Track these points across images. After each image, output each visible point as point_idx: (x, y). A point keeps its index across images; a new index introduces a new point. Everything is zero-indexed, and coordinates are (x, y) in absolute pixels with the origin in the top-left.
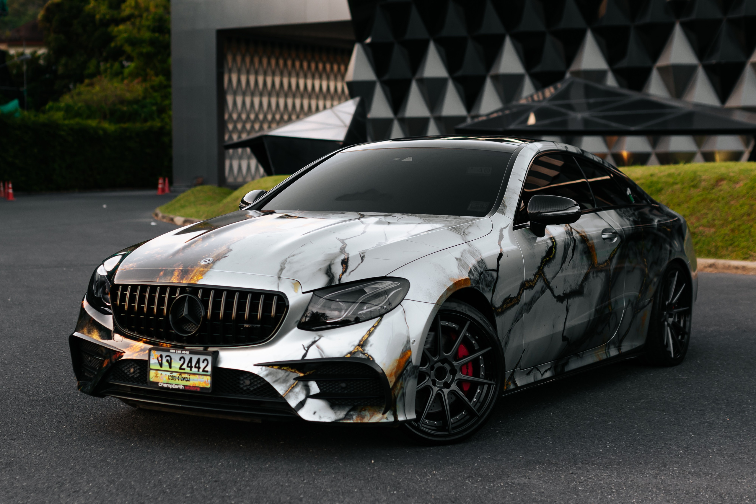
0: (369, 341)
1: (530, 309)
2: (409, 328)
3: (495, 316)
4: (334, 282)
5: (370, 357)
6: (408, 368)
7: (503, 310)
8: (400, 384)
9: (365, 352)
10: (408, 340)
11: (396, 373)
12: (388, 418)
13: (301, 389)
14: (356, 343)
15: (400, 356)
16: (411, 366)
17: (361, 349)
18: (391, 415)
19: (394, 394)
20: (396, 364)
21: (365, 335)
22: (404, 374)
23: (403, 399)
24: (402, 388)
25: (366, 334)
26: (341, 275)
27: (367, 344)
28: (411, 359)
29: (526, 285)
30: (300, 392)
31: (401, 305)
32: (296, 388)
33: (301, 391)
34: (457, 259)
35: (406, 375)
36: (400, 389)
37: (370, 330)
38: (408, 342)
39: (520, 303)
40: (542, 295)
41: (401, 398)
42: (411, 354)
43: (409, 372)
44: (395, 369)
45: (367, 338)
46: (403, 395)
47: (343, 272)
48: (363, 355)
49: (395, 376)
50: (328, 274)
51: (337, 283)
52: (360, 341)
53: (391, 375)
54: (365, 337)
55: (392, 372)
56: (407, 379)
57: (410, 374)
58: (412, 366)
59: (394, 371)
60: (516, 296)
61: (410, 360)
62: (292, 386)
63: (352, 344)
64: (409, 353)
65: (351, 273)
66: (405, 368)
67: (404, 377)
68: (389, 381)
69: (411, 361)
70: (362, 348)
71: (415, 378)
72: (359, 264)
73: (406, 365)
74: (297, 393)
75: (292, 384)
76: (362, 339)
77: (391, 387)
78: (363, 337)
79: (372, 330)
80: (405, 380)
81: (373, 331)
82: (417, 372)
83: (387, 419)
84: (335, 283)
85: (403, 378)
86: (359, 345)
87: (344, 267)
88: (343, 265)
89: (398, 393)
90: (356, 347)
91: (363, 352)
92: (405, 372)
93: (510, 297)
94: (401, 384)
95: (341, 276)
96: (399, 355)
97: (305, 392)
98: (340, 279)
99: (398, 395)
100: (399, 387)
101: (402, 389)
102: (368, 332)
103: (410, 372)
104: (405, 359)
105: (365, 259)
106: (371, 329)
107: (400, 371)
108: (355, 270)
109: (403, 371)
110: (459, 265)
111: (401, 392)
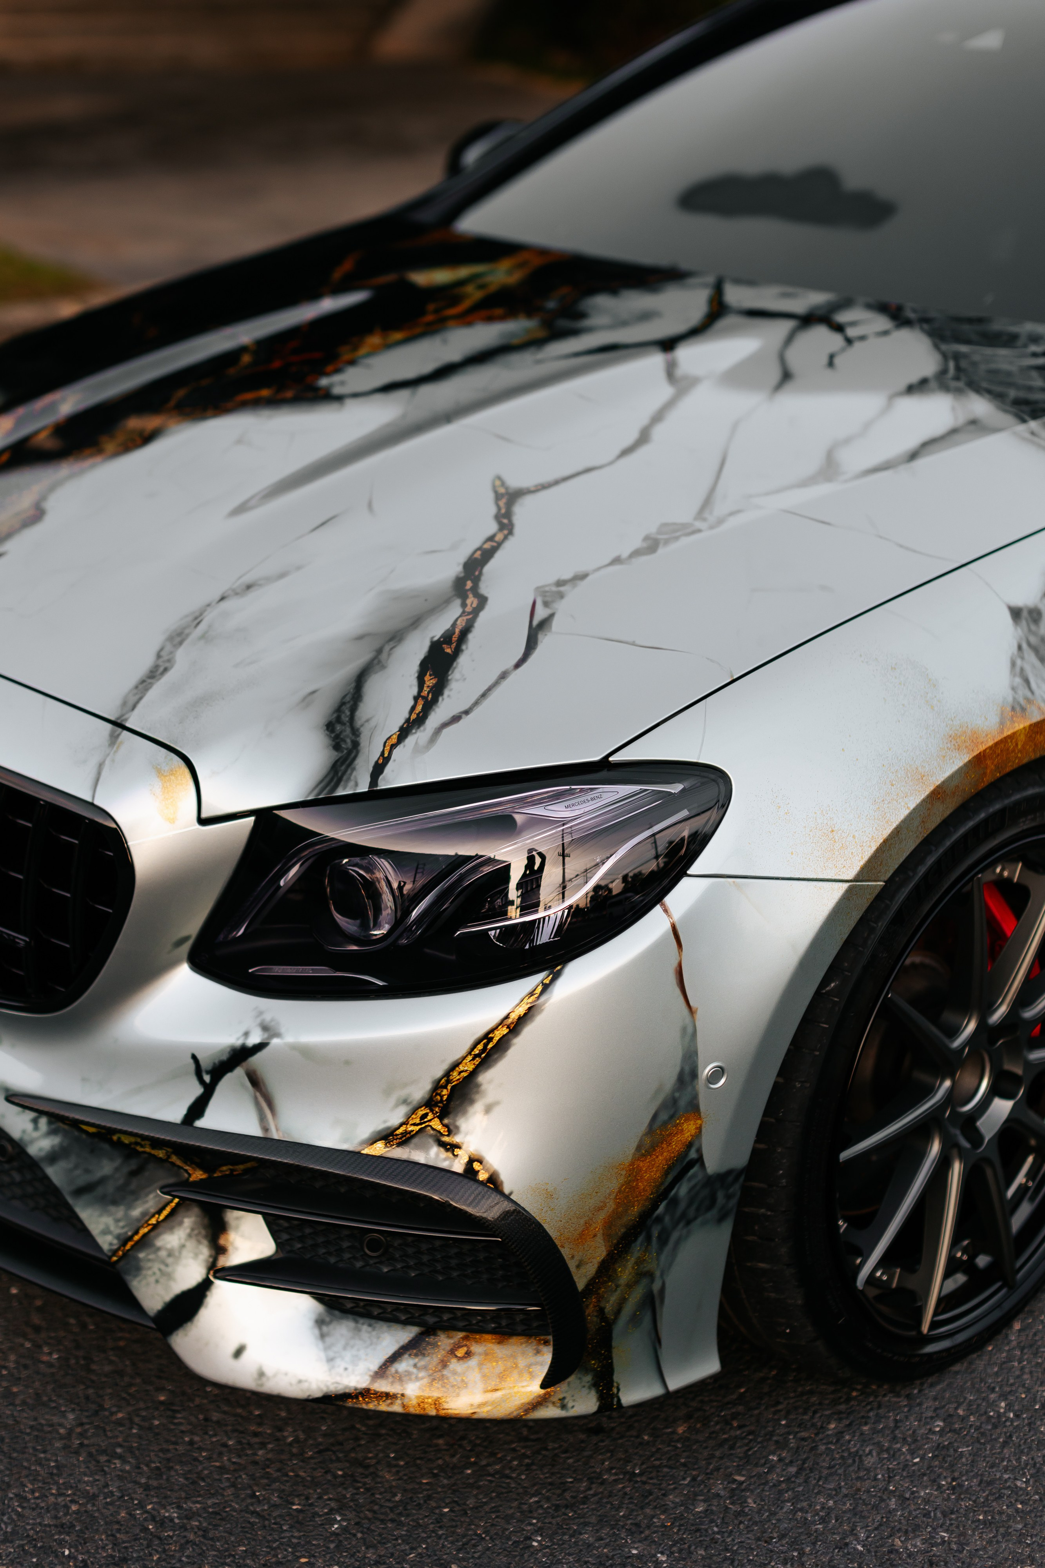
0: (478, 1086)
2: (699, 1016)
4: (349, 779)
5: (476, 1166)
6: (683, 1190)
8: (633, 1260)
9: (457, 1139)
10: (687, 1069)
11: (609, 1224)
12: (570, 1405)
13: (190, 1236)
14: (420, 1091)
15: (639, 1147)
16: (693, 1182)
17: (436, 1124)
18: (585, 1391)
19: (601, 1311)
20: (614, 1185)
21: (464, 1058)
22: (659, 1219)
23: (648, 1319)
24: (643, 1277)
25: (470, 1053)
26: (394, 740)
27: (472, 1102)
28: (699, 1151)
30: (185, 1253)
31: (666, 911)
32: (171, 1229)
33: (191, 1245)
34: (1016, 613)
35: (667, 1219)
36: (630, 1286)
37: (487, 1037)
38: (687, 1078)
41: (635, 1320)
42: (699, 1129)
43: (682, 1205)
44: (611, 1206)
45: (473, 1074)
46: (651, 1302)
47: (408, 721)
48: (443, 1154)
49: (607, 1236)
50: (338, 728)
51: (363, 788)
52: (437, 1086)
53: (582, 1237)
54: (461, 1068)
55: (588, 1225)
56: (675, 1236)
57: (691, 1213)
58: (700, 1176)
59: (602, 1216)
61: (693, 1155)
62: (153, 1221)
63: (403, 1093)
64: (689, 1128)
65: (445, 731)
66: (663, 1193)
67: (655, 1233)
68: (572, 1265)
69: (700, 1160)
70: (446, 1121)
71: (723, 1218)
72: (504, 676)
73: (670, 1178)
74: (170, 1254)
75: (152, 1210)
76: (448, 1074)
77: (581, 1285)
78: (455, 1066)
79: (498, 1035)
80: (663, 1240)
81: (503, 1045)
82: (729, 1197)
83: (563, 1407)
84: (352, 784)
85: (649, 1239)
86: (429, 1103)
87: (424, 693)
88: (427, 678)
89: (623, 1301)
90: (414, 1111)
91: (446, 1139)
94: (639, 1262)
95: (393, 746)
96: (634, 1145)
97: (205, 1252)
98: (378, 769)
99: (618, 1312)
100: (625, 1273)
101: (645, 1281)
102: (480, 1047)
103: (690, 1205)
104: (662, 1159)
105: (545, 642)
106: (492, 1031)
107: (636, 1211)
108: (467, 712)
109: (655, 1206)
110: (1020, 648)
111: (636, 1296)
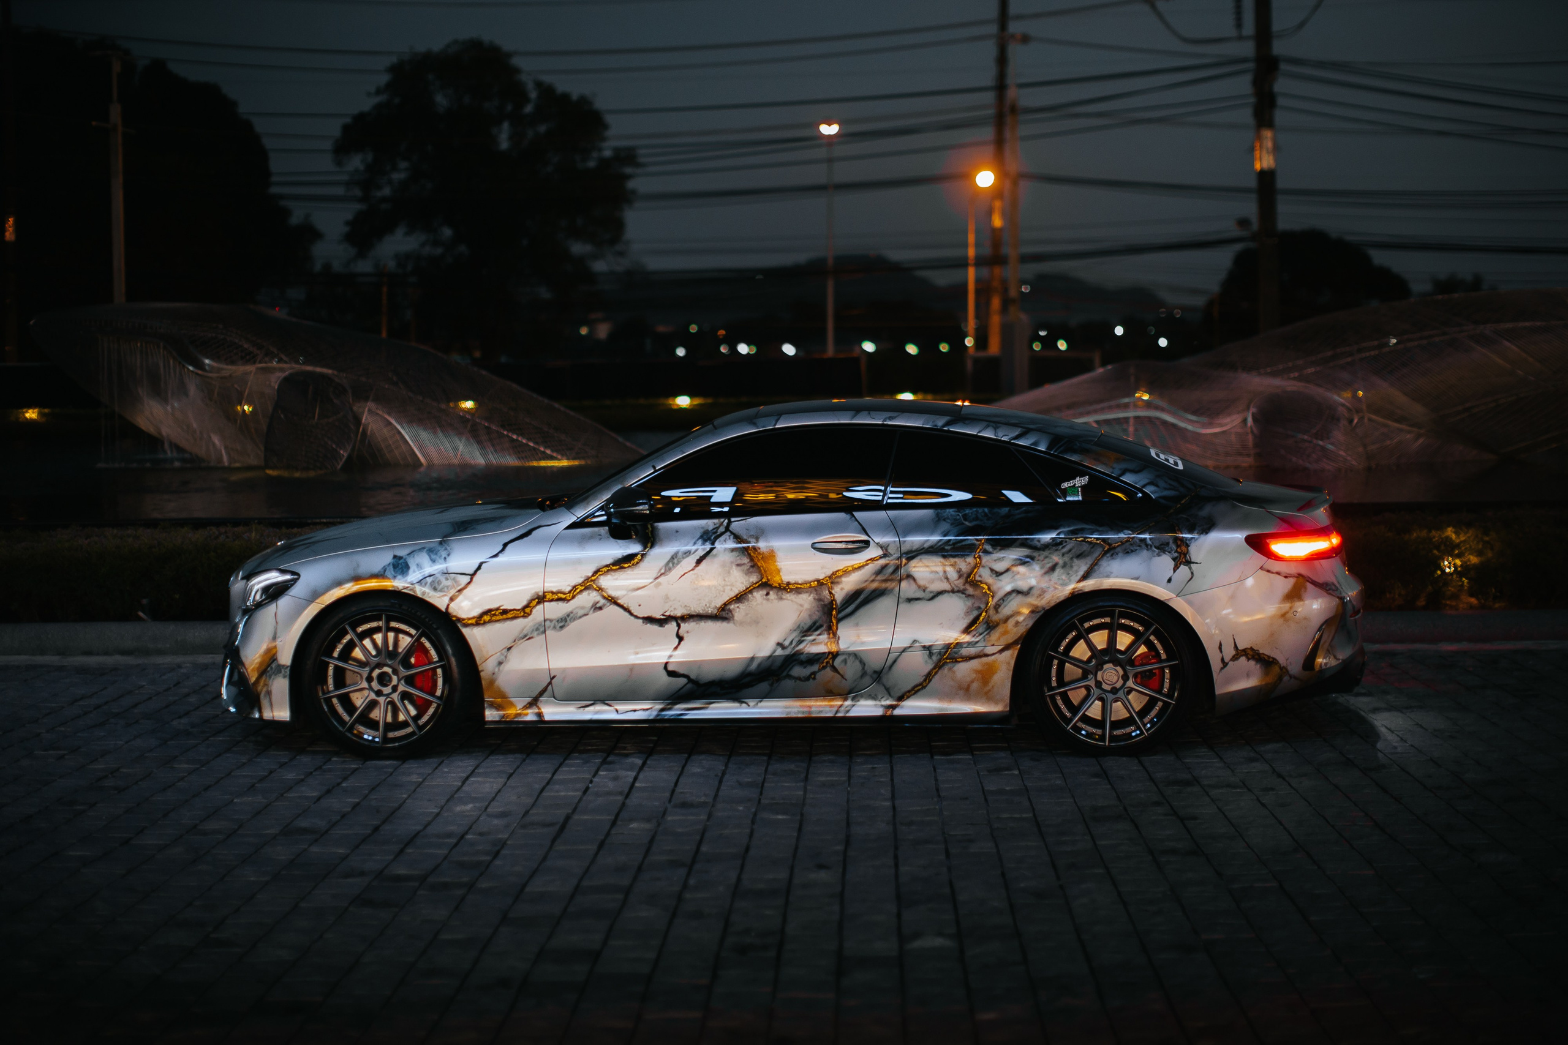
1: (562, 627)
2: (278, 625)
3: (461, 628)
6: (274, 665)
7: (482, 622)
10: (275, 636)
11: (258, 669)
15: (264, 652)
16: (276, 664)
20: (259, 659)
22: (268, 672)
23: (268, 697)
24: (266, 685)
28: (276, 657)
29: (548, 597)
35: (270, 672)
36: (264, 686)
38: (275, 638)
39: (530, 617)
40: (594, 611)
41: (265, 696)
42: (277, 652)
44: (258, 664)
46: (269, 693)
49: (257, 672)
53: (253, 670)
55: (254, 667)
56: (273, 677)
57: (276, 672)
59: (256, 666)
60: (519, 607)
64: (274, 651)
66: (269, 665)
67: (268, 674)
69: (278, 660)
71: (285, 677)
73: (271, 662)
80: (270, 677)
82: (286, 672)
85: (266, 676)
89: (262, 690)
92: (269, 669)
93: (502, 608)
94: (265, 681)
100: (262, 684)
103: (275, 670)
107: (263, 667)
109: (268, 668)
110: (389, 564)
111: (265, 689)
